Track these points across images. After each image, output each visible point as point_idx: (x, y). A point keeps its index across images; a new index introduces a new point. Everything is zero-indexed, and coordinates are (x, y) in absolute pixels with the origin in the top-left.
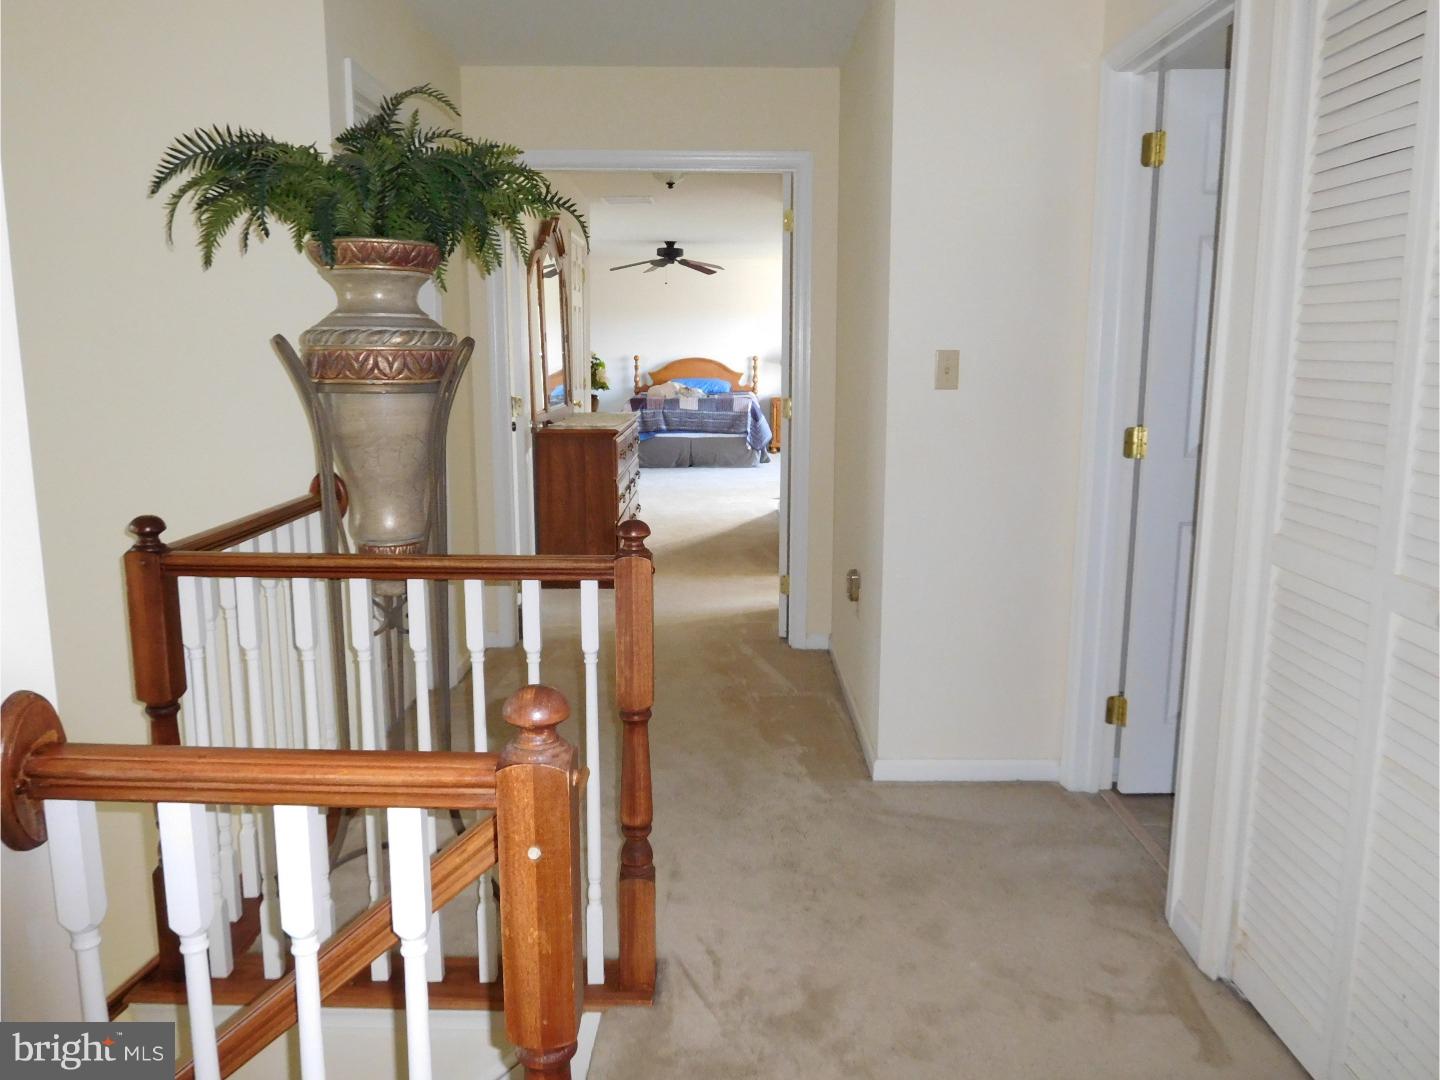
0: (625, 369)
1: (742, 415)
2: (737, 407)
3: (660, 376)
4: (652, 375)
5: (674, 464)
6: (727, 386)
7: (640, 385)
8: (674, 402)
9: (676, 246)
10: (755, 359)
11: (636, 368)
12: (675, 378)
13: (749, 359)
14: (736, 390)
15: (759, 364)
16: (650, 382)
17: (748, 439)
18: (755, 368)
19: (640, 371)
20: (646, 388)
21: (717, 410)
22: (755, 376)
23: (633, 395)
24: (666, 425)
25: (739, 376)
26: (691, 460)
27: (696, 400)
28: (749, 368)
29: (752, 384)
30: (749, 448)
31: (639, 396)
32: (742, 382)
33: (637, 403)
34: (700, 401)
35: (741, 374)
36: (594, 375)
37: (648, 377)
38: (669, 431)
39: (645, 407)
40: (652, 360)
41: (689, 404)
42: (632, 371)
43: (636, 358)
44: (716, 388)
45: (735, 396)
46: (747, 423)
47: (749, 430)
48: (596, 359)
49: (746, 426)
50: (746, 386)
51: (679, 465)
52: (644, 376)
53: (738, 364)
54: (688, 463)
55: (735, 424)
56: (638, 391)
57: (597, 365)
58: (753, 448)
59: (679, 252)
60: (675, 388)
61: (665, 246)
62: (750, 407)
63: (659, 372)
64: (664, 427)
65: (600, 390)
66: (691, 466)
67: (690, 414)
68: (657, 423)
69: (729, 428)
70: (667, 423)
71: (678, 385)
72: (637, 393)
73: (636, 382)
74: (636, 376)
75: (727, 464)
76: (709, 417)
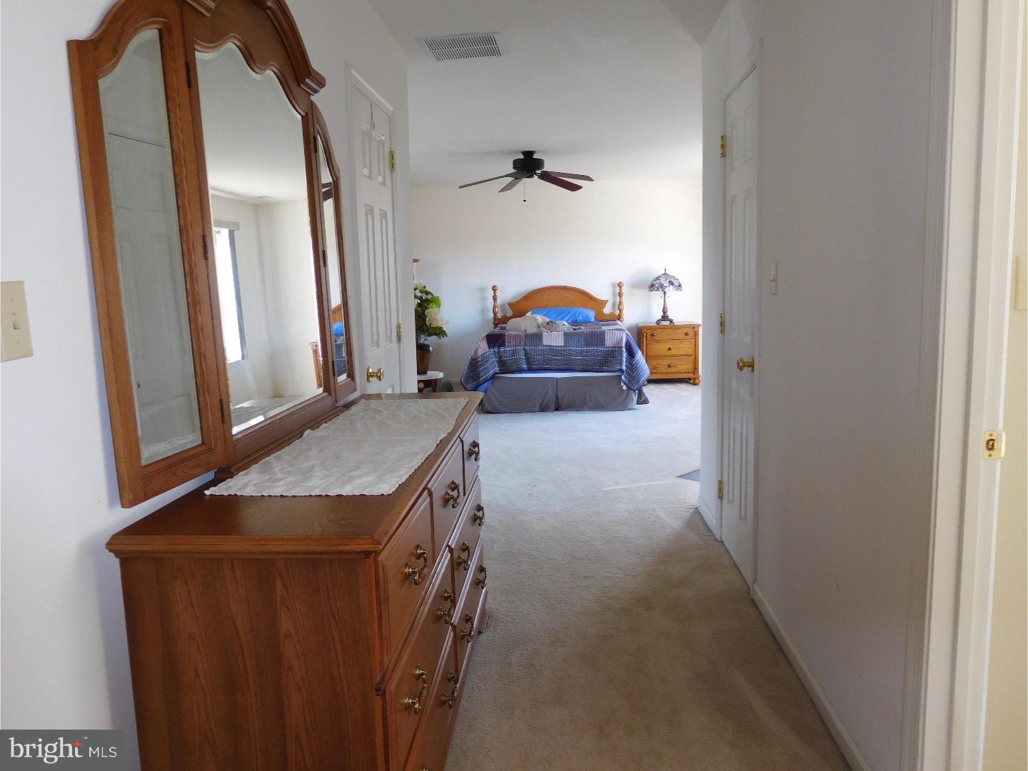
0: (483, 299)
1: (615, 351)
2: (609, 341)
3: (520, 307)
4: (511, 305)
5: (538, 407)
6: (591, 315)
7: (499, 316)
8: (537, 337)
9: (535, 156)
10: (620, 285)
11: (495, 299)
12: (536, 309)
13: (613, 285)
14: (602, 319)
15: (624, 290)
16: (510, 313)
17: (623, 377)
18: (620, 295)
19: (499, 302)
20: (505, 320)
21: (587, 345)
22: (620, 303)
23: (490, 329)
24: (527, 364)
25: (604, 303)
26: (557, 403)
27: (561, 334)
28: (614, 295)
29: (618, 312)
30: (625, 388)
31: (497, 330)
32: (607, 310)
33: (495, 340)
34: (566, 335)
35: (607, 301)
36: (421, 317)
37: (508, 307)
38: (531, 370)
39: (503, 344)
40: (512, 288)
41: (554, 339)
42: (490, 303)
43: (494, 289)
44: (580, 317)
45: (604, 328)
46: (622, 360)
47: (624, 368)
48: (427, 293)
49: (621, 365)
50: (612, 314)
51: (543, 409)
52: (503, 306)
53: (601, 291)
54: (553, 407)
55: (607, 359)
56: (498, 322)
57: (427, 301)
58: (629, 388)
59: (539, 163)
60: (536, 320)
61: (522, 157)
62: (624, 341)
63: (518, 302)
64: (525, 366)
65: (434, 338)
66: (557, 409)
67: (553, 350)
68: (516, 361)
69: (601, 365)
70: (529, 363)
71: (540, 318)
72: (496, 325)
73: (495, 314)
74: (494, 307)
75: (599, 406)
76: (577, 353)
